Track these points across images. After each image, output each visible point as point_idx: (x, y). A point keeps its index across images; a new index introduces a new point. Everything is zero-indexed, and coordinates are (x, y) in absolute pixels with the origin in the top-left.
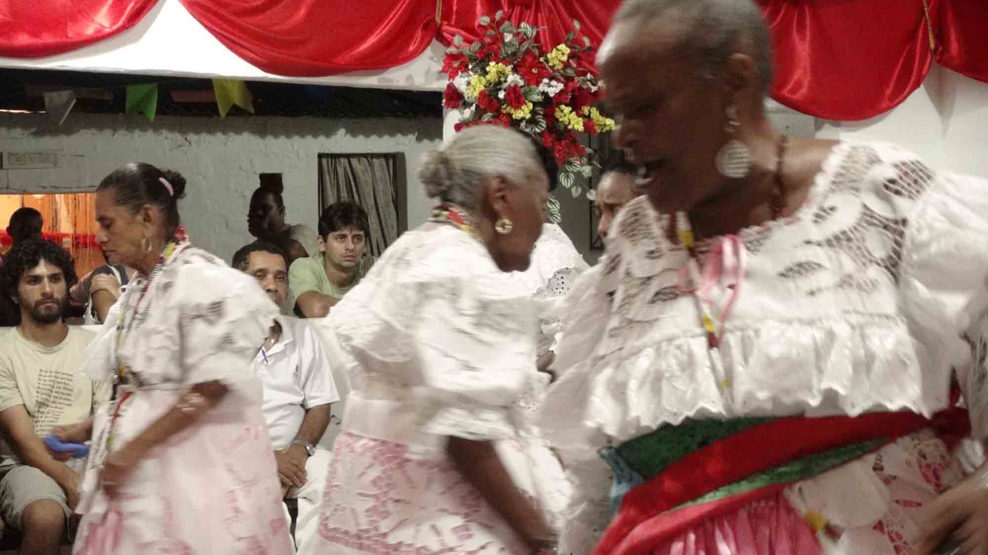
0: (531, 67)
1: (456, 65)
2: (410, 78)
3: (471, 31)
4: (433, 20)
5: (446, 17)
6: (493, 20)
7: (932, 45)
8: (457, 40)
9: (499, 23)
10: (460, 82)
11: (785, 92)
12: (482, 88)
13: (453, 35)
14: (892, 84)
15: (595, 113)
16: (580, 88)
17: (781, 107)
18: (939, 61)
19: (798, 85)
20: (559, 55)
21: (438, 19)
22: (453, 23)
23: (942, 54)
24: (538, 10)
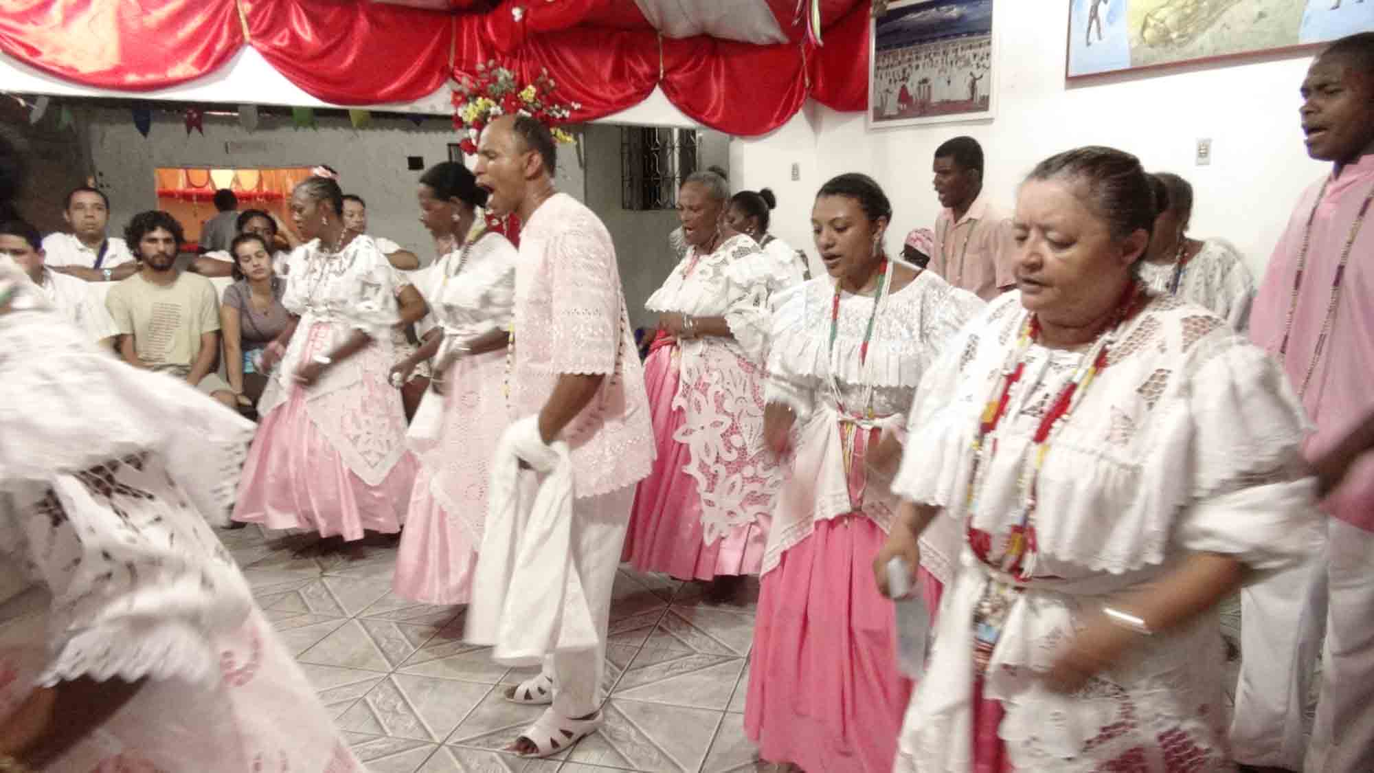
0: (511, 101)
1: (459, 98)
2: (432, 107)
3: (473, 73)
4: (448, 65)
5: (458, 63)
6: (487, 67)
7: (807, 84)
8: (465, 80)
9: (491, 69)
10: (460, 112)
11: (703, 116)
12: (475, 116)
13: (461, 76)
14: (780, 109)
15: (560, 133)
16: (547, 115)
17: (703, 126)
18: (811, 95)
19: (714, 113)
20: (529, 93)
21: (451, 64)
22: (463, 67)
23: (814, 89)
24: (521, 59)
